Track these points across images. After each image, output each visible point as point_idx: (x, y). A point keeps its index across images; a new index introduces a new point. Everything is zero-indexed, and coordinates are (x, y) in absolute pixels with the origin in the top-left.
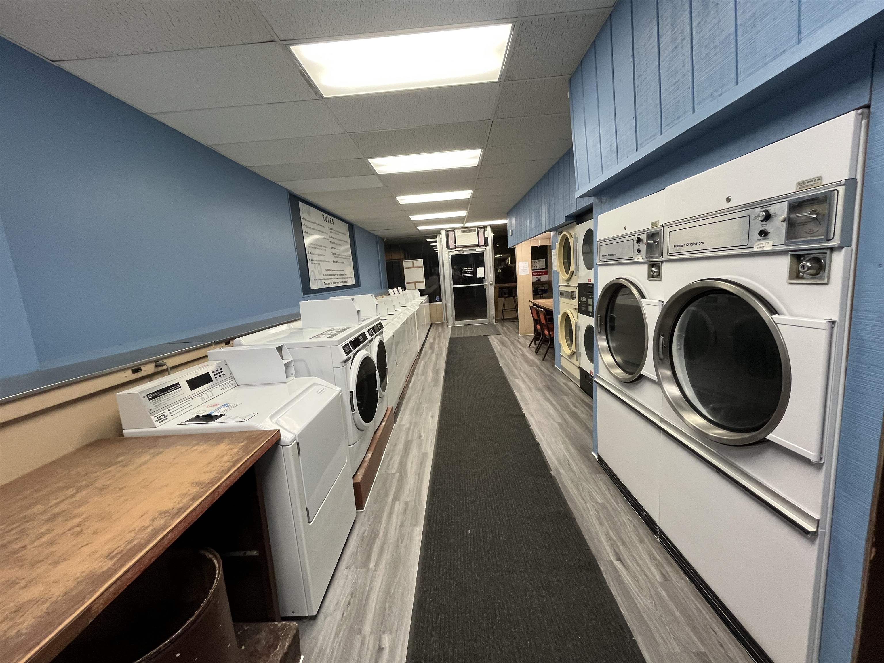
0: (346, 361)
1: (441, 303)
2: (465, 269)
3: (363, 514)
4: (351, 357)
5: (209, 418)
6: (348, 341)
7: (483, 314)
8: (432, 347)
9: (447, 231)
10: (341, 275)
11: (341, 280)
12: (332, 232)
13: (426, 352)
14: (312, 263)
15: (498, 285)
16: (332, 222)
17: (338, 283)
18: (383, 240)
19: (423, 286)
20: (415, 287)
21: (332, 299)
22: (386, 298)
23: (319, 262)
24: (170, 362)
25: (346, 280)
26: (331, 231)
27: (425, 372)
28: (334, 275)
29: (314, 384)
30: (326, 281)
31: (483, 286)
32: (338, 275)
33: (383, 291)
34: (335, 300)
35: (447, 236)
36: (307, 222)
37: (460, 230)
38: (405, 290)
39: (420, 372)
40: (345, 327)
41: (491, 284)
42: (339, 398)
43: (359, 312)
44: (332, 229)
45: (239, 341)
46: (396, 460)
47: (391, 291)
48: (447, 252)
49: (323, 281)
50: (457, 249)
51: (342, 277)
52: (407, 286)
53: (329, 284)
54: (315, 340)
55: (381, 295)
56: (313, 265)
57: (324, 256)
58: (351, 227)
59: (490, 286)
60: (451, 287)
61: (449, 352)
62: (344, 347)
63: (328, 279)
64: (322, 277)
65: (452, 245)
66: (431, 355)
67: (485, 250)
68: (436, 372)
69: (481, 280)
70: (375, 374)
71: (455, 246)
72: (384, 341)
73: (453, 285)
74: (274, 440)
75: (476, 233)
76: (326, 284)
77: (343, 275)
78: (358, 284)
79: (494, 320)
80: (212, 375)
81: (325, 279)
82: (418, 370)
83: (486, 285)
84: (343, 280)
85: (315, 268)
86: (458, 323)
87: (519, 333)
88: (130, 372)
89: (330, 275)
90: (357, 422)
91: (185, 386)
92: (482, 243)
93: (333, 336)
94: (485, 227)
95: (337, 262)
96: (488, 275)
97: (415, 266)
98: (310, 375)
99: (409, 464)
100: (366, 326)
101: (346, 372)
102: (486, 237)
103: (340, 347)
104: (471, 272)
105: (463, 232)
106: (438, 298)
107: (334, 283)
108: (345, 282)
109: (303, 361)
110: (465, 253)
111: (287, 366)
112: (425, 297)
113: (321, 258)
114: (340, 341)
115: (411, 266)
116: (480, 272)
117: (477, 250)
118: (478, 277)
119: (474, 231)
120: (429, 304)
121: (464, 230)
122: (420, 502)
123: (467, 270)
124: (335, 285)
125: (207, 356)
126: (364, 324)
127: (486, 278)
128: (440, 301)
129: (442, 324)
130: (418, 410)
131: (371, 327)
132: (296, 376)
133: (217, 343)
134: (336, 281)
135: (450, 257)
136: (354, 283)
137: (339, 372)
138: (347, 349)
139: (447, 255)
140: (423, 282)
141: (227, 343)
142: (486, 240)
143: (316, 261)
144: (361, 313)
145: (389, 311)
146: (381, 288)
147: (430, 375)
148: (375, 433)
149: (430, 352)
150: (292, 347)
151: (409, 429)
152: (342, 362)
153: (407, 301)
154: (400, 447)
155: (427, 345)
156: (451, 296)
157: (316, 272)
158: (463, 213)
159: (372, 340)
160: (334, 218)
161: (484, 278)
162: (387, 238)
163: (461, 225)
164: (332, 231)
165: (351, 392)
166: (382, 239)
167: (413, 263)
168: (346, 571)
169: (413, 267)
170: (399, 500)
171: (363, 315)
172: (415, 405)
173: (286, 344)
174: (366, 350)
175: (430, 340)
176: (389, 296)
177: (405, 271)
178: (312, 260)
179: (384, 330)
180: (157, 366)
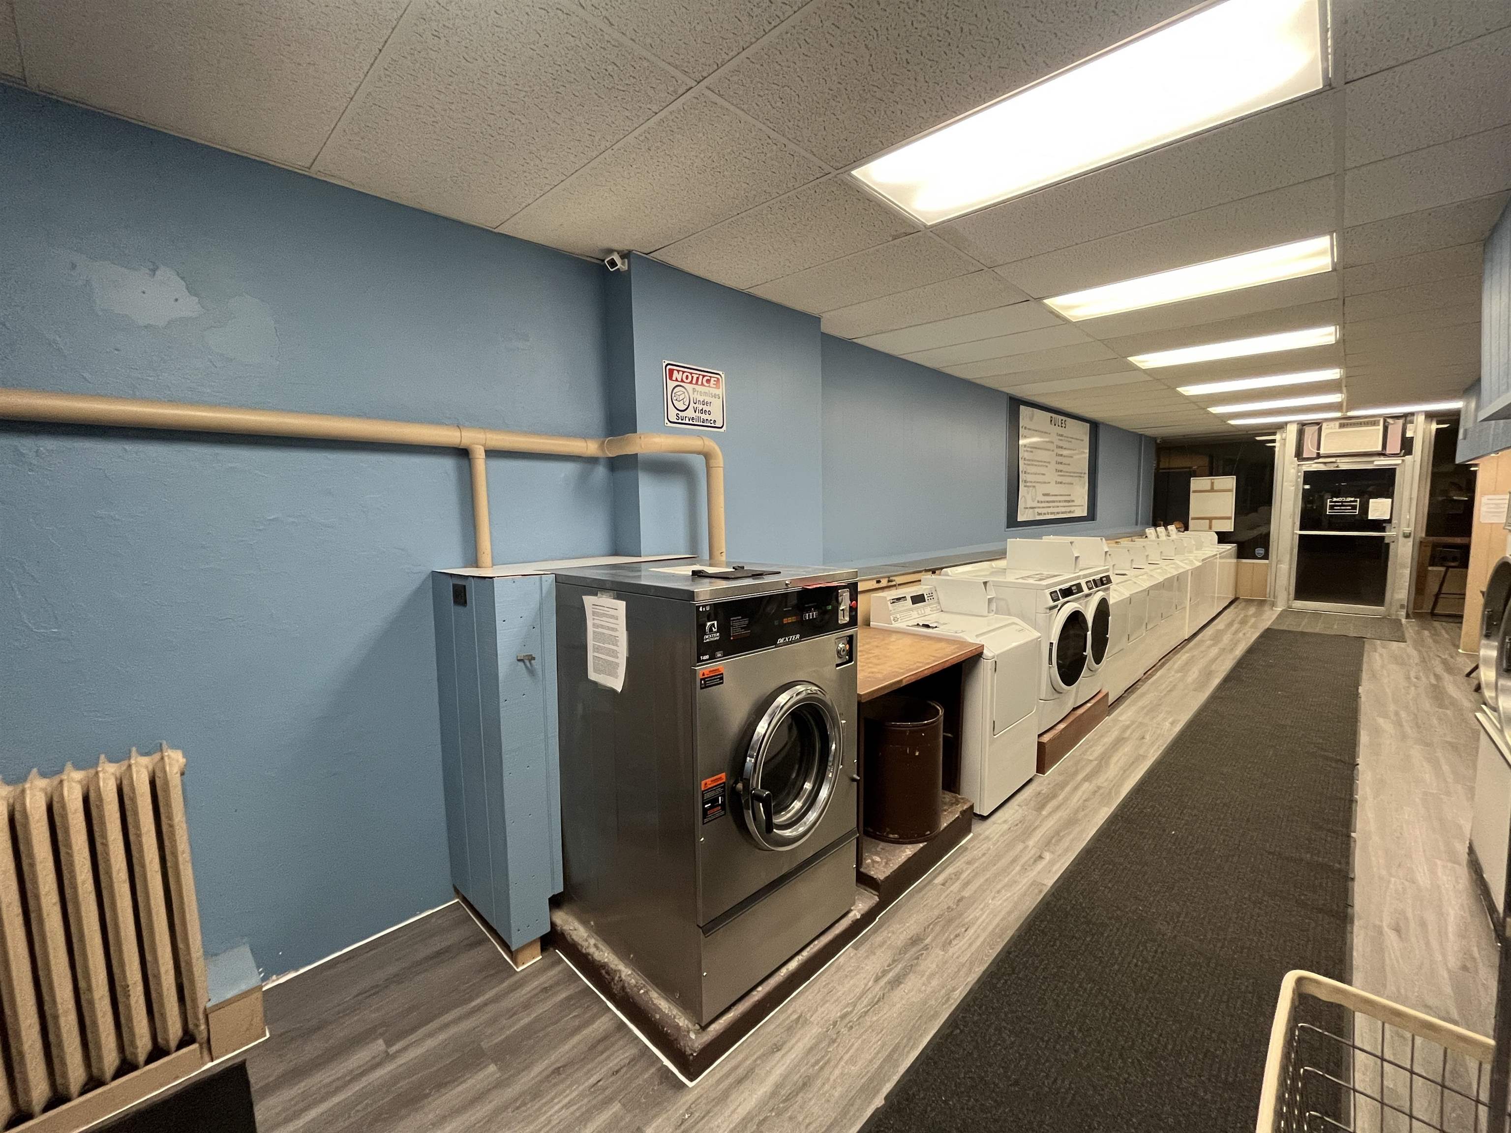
0: (1052, 608)
1: (1266, 561)
2: (1338, 500)
3: (1042, 779)
4: (1057, 606)
5: (927, 626)
6: (1057, 588)
7: (1377, 596)
8: (1216, 638)
9: (1303, 425)
10: (1065, 501)
11: (1063, 509)
12: (1061, 440)
13: (1202, 641)
14: (1025, 486)
15: (1431, 538)
16: (1064, 425)
17: (1058, 513)
18: (1156, 441)
19: (1228, 526)
20: (1210, 528)
21: (1046, 539)
22: (1139, 542)
23: (1034, 484)
24: (899, 580)
25: (1072, 509)
26: (1061, 438)
27: (1185, 669)
28: (1054, 502)
29: (1014, 623)
30: (1040, 511)
31: (1383, 538)
32: (1060, 502)
33: (1138, 528)
34: (1052, 540)
35: (1301, 434)
36: (1027, 430)
37: (1337, 423)
38: (1186, 528)
39: (1176, 666)
40: (1056, 574)
41: (1407, 536)
42: (1037, 643)
43: (1077, 558)
44: (1062, 436)
45: (947, 572)
46: (1098, 750)
47: (1150, 531)
48: (1296, 466)
49: (1037, 510)
50: (1321, 460)
51: (1067, 504)
52: (1191, 523)
53: (1045, 514)
54: (1021, 581)
55: (1130, 536)
56: (1026, 488)
57: (1044, 474)
58: (1095, 426)
59: (1401, 539)
60: (1293, 534)
61: (1250, 651)
62: (1051, 593)
63: (1043, 507)
64: (1035, 504)
65: (1309, 450)
66: (1209, 647)
67: (1399, 462)
68: (1208, 674)
69: (1379, 525)
70: (1086, 635)
71: (1318, 454)
72: (1111, 602)
73: (1301, 530)
74: (979, 651)
75: (1381, 427)
76: (1039, 514)
77: (1069, 501)
78: (1092, 515)
79: (1403, 613)
80: (926, 596)
81: (1039, 508)
82: (1174, 663)
83: (1390, 537)
84: (1068, 509)
85: (1028, 493)
86: (1299, 604)
87: (1461, 646)
88: (875, 582)
89: (1047, 502)
90: (1052, 677)
91: (909, 600)
92: (1394, 445)
93: (1040, 580)
94: (1407, 418)
95: (1061, 483)
96: (1400, 514)
97: (1215, 488)
98: (1009, 614)
99: (1115, 759)
100: (1085, 576)
101: (1050, 622)
102: (1409, 434)
103: (1048, 592)
104: (1354, 507)
105: (1342, 426)
106: (1260, 551)
107: (1052, 513)
108: (1070, 512)
109: (1003, 599)
110: (1344, 467)
111: (990, 600)
112: (1230, 547)
113: (1040, 478)
114: (1048, 586)
115: (1209, 488)
116: (1378, 509)
117: (1376, 463)
118: (1370, 518)
119: (1375, 423)
120: (1235, 561)
121: (1346, 422)
122: (1118, 793)
123: (1342, 502)
124: (1053, 517)
125: (920, 581)
126: (1081, 573)
127: (1394, 521)
128: (1266, 557)
129: (1262, 603)
130: (1152, 710)
131: (1091, 579)
132: (996, 613)
133: (926, 571)
134: (1056, 510)
135: (1302, 474)
136: (1085, 514)
137: (1041, 618)
138: (1054, 596)
139: (1293, 471)
140: (1230, 518)
141: (934, 572)
142: (1407, 446)
143: (1031, 482)
144: (1080, 561)
145: (1134, 563)
146: (1137, 524)
147: (1194, 674)
148: (1075, 709)
149: (1209, 642)
150: (997, 585)
151: (1128, 727)
152: (1047, 608)
153: (1179, 551)
154: (1108, 740)
155: (1209, 631)
156: (1292, 549)
157: (1029, 497)
158: (1336, 398)
159: (1087, 596)
160: (1066, 418)
161: (1389, 521)
162: (1162, 438)
163: (1338, 415)
164: (1063, 438)
165: (1051, 644)
166: (1153, 439)
167: (1212, 484)
168: (1017, 807)
169: (1212, 490)
170: (1091, 782)
171: (1081, 563)
172: (1148, 705)
173: (993, 581)
174: (1080, 604)
175: (1220, 624)
176: (1146, 539)
177: (1193, 496)
178: (1025, 481)
179: (1112, 586)
180: (889, 581)
